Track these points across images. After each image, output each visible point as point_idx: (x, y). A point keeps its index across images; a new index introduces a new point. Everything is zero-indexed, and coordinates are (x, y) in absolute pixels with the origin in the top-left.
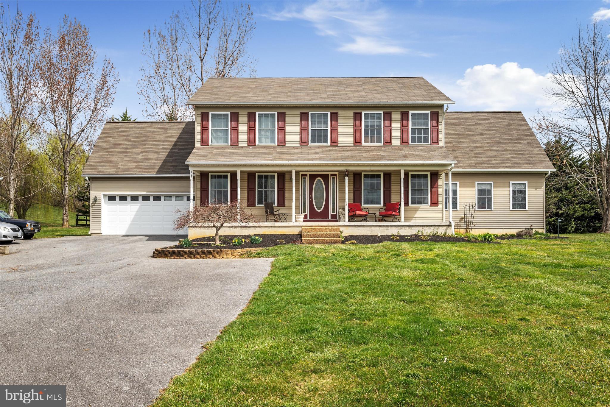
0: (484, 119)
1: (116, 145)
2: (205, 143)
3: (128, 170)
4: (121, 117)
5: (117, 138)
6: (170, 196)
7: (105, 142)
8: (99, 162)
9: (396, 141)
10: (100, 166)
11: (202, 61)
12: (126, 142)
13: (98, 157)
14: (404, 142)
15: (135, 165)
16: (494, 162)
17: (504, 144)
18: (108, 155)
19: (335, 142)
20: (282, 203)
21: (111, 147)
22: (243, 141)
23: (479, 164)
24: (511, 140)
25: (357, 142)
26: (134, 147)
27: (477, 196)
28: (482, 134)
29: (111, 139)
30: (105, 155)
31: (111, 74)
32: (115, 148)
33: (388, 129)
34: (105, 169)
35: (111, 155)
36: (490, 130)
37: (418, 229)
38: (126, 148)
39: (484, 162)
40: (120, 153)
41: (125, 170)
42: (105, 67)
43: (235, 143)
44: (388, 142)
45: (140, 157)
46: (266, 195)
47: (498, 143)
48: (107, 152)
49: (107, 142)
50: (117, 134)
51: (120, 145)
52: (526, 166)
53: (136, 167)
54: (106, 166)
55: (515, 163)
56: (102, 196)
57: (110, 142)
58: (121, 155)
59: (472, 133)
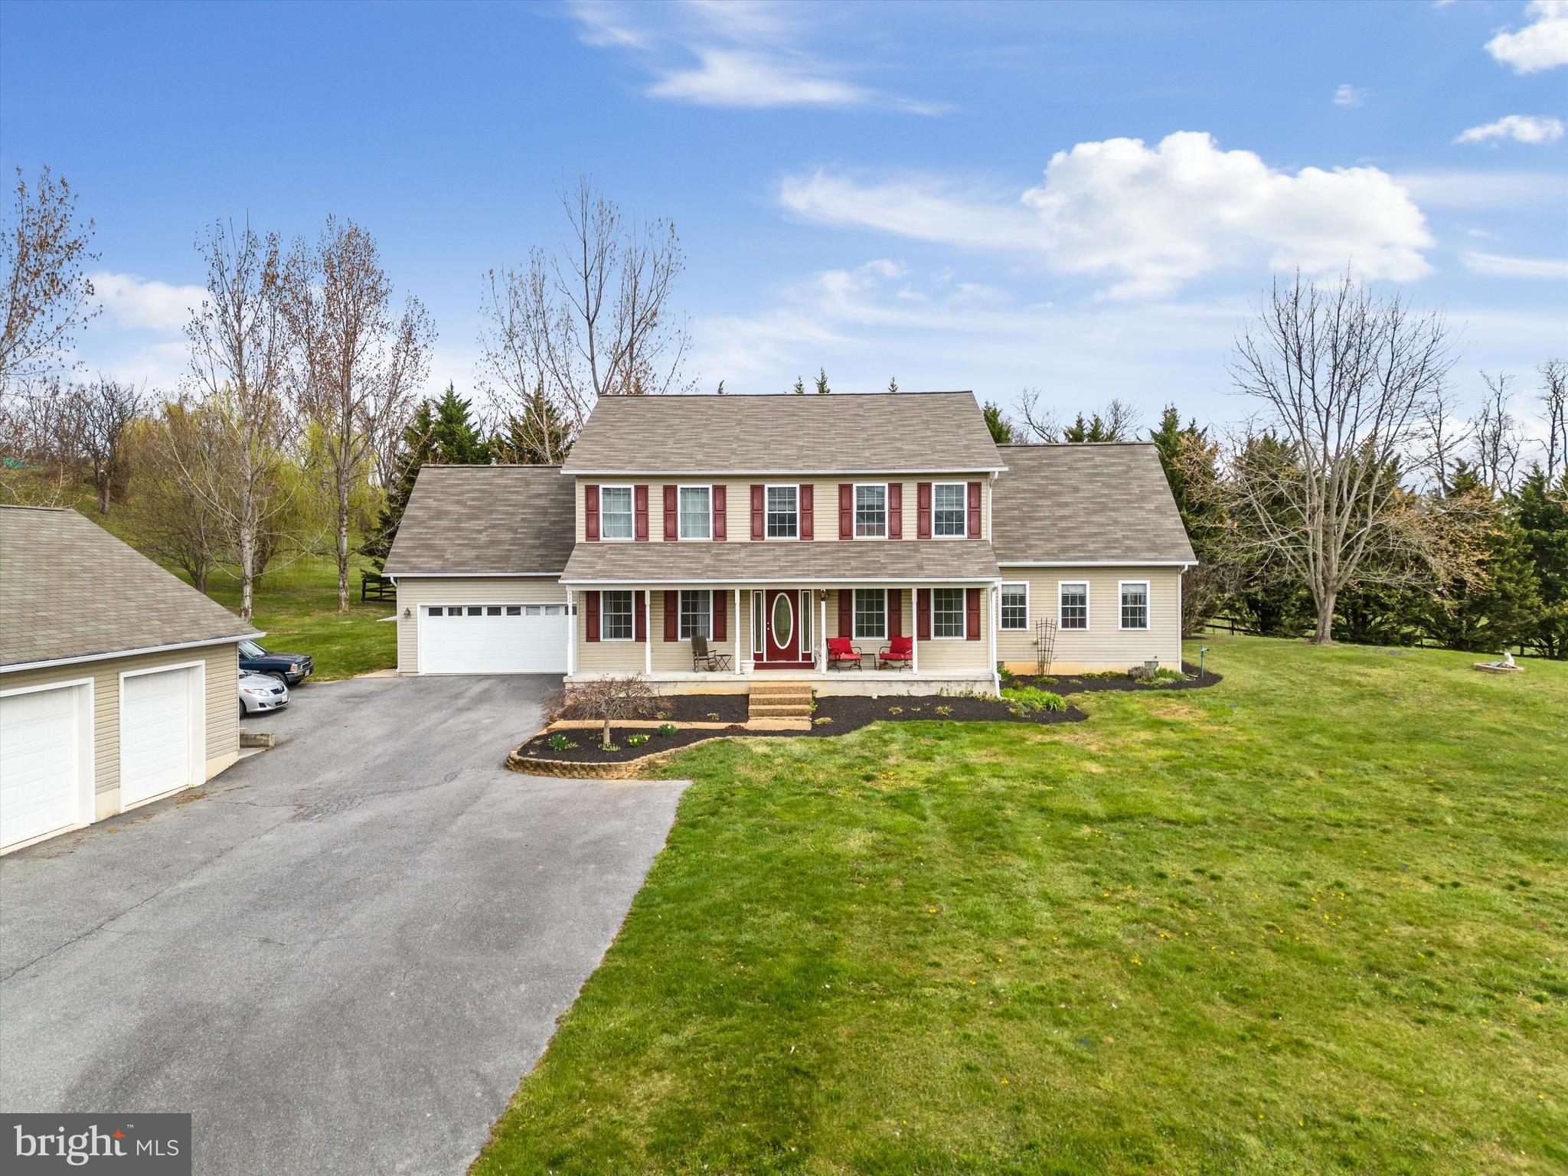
0: (1086, 459)
1: (440, 514)
2: (592, 535)
3: (463, 564)
4: (443, 398)
5: (441, 500)
6: (537, 607)
7: (421, 508)
8: (411, 548)
9: (909, 532)
10: (415, 556)
11: (590, 325)
12: (458, 508)
13: (410, 539)
14: (923, 533)
15: (474, 553)
16: (1092, 547)
17: (1114, 510)
18: (426, 533)
19: (808, 534)
20: (721, 635)
21: (432, 518)
22: (656, 534)
23: (1064, 550)
24: (1128, 501)
25: (845, 533)
26: (472, 517)
27: (1060, 606)
28: (1076, 490)
29: (430, 502)
30: (421, 533)
31: (422, 325)
32: (439, 519)
33: (897, 511)
34: (422, 563)
35: (432, 533)
36: (1092, 482)
37: (940, 685)
38: (458, 521)
39: (1074, 547)
40: (448, 529)
41: (457, 564)
42: (409, 311)
43: (643, 534)
44: (896, 533)
45: (483, 538)
46: (695, 622)
47: (1103, 508)
48: (425, 528)
49: (425, 508)
50: (442, 492)
51: (447, 513)
52: (1147, 555)
53: (477, 558)
54: (424, 556)
55: (1129, 548)
56: (419, 608)
57: (429, 508)
58: (450, 535)
59: (1060, 488)
